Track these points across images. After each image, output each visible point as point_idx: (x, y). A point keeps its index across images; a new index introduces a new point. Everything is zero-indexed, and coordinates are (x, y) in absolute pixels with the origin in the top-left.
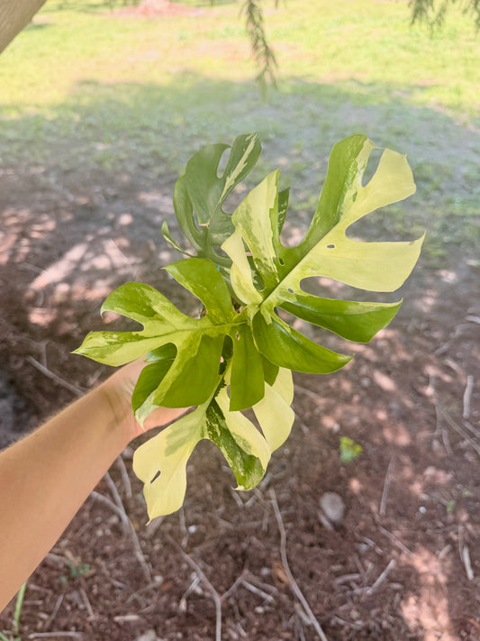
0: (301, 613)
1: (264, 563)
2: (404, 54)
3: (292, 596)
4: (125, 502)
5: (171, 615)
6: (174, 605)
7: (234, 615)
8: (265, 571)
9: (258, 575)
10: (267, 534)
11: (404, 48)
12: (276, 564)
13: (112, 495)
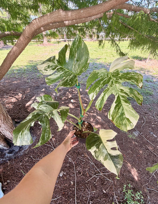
0: (91, 163)
1: (82, 154)
2: (95, 52)
3: (89, 160)
4: (53, 146)
5: (66, 167)
6: (66, 165)
7: (78, 165)
8: (83, 155)
9: (82, 156)
10: (82, 148)
11: (95, 51)
12: (85, 153)
13: (51, 145)
